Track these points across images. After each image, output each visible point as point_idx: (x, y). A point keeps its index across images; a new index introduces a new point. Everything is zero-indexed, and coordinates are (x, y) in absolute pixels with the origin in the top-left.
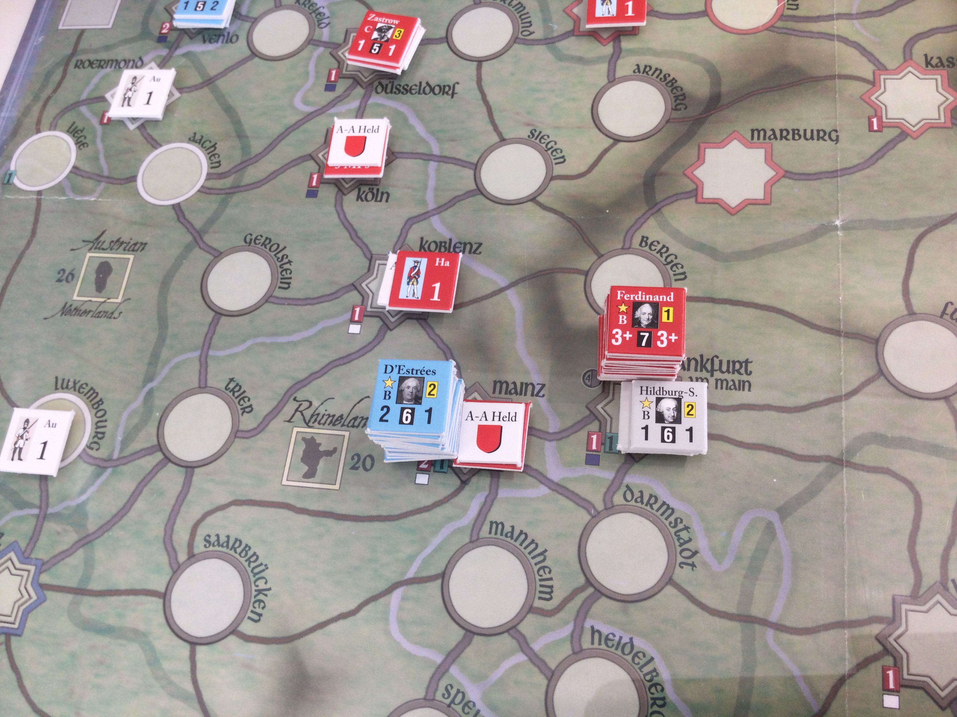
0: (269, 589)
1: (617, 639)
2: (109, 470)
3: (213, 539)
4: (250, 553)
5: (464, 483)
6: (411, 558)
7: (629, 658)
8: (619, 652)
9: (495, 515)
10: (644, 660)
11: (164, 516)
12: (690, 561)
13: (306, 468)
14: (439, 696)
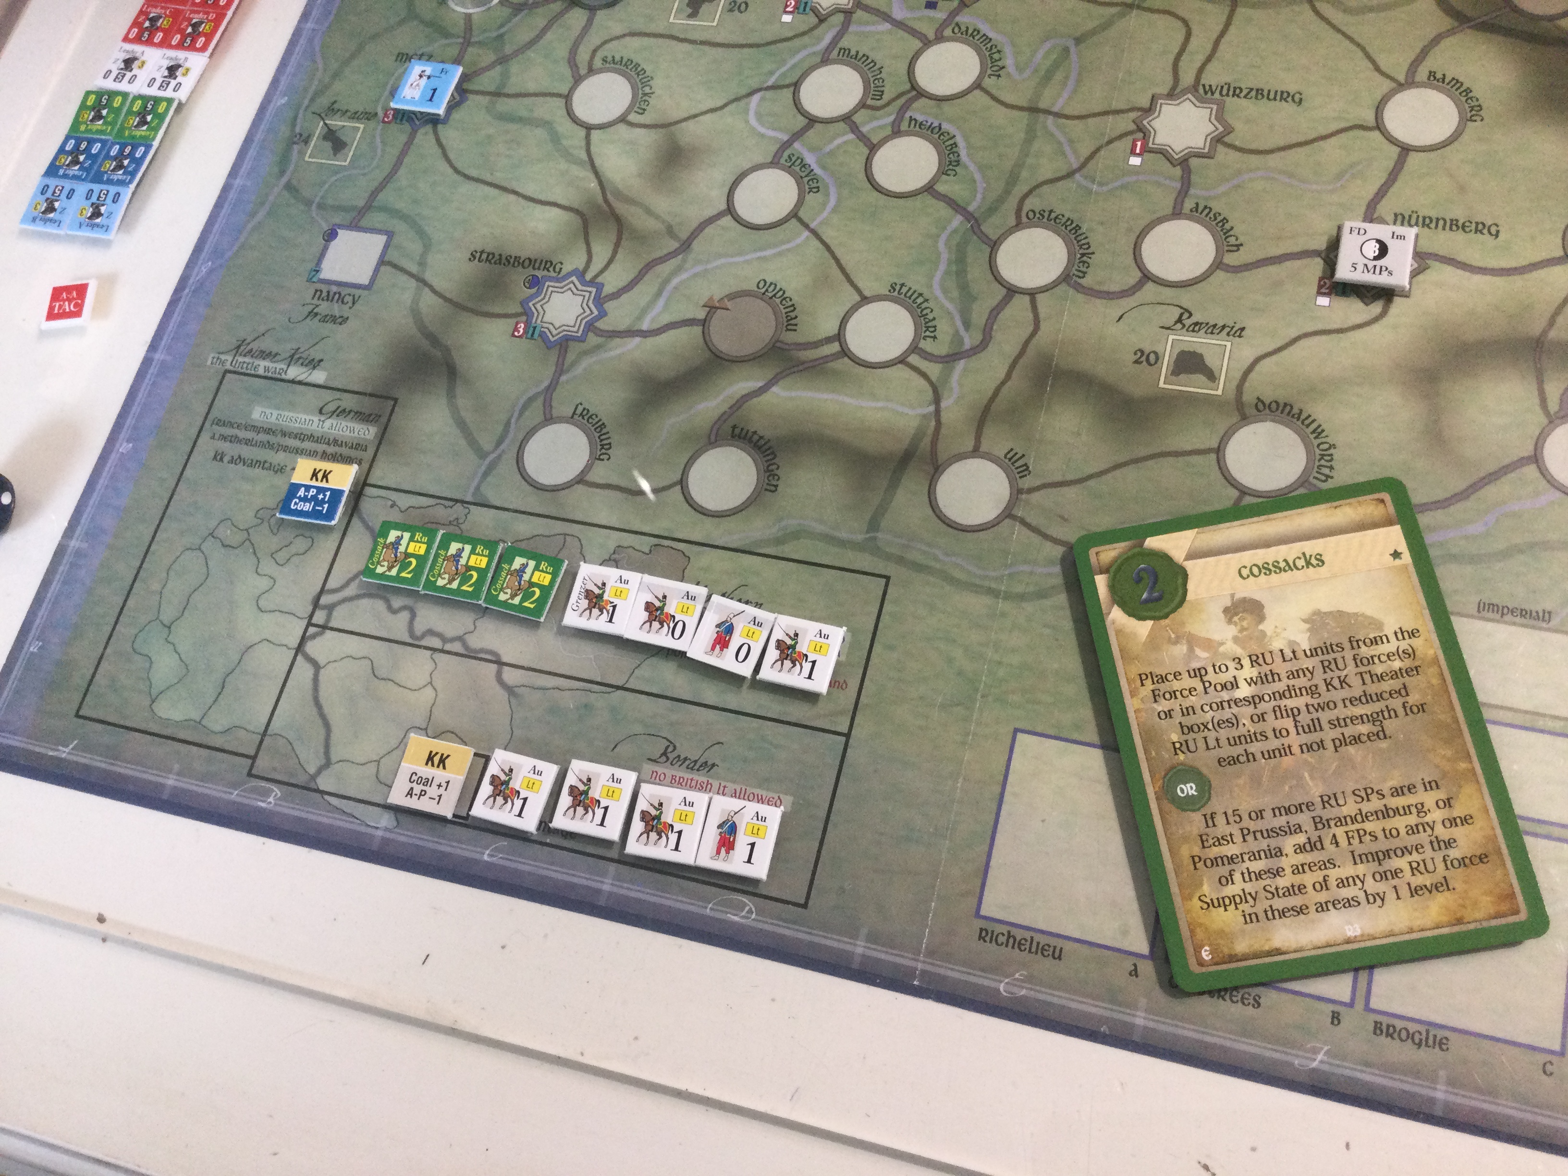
0: (652, 93)
1: (929, 124)
2: (526, 12)
3: (610, 59)
4: (639, 69)
5: (822, 20)
6: (771, 73)
7: (937, 136)
8: (929, 132)
9: (844, 43)
10: (948, 137)
11: (569, 44)
12: (997, 73)
13: (690, 11)
14: (782, 161)
